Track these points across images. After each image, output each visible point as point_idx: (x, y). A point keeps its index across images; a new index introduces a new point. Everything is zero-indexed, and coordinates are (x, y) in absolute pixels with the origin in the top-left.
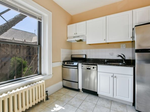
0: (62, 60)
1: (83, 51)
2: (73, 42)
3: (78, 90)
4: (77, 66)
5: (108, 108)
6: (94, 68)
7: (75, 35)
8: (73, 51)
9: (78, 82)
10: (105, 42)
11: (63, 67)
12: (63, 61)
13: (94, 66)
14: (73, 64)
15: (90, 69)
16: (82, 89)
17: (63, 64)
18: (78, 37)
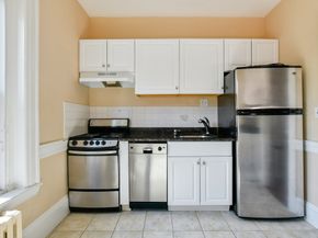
0: (66, 136)
1: (120, 111)
2: (92, 86)
3: (118, 210)
4: (116, 148)
6: (160, 149)
7: (104, 70)
8: (92, 109)
9: (118, 190)
10: (176, 92)
11: (68, 154)
12: (70, 139)
13: (162, 145)
15: (151, 152)
16: (131, 203)
17: (71, 145)
18: (114, 74)
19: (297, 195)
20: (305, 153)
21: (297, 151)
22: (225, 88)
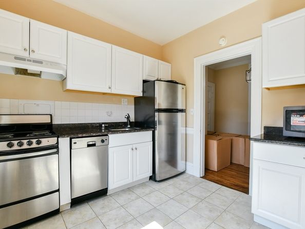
1: (38, 105)
5: (137, 198)
6: (103, 141)
9: (58, 190)
14: (39, 143)
18: (38, 62)
19: (182, 160)
20: (186, 134)
21: (182, 134)
22: (144, 92)
